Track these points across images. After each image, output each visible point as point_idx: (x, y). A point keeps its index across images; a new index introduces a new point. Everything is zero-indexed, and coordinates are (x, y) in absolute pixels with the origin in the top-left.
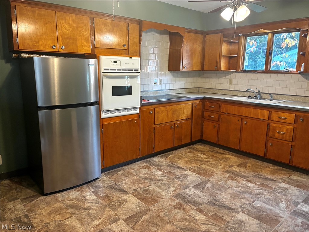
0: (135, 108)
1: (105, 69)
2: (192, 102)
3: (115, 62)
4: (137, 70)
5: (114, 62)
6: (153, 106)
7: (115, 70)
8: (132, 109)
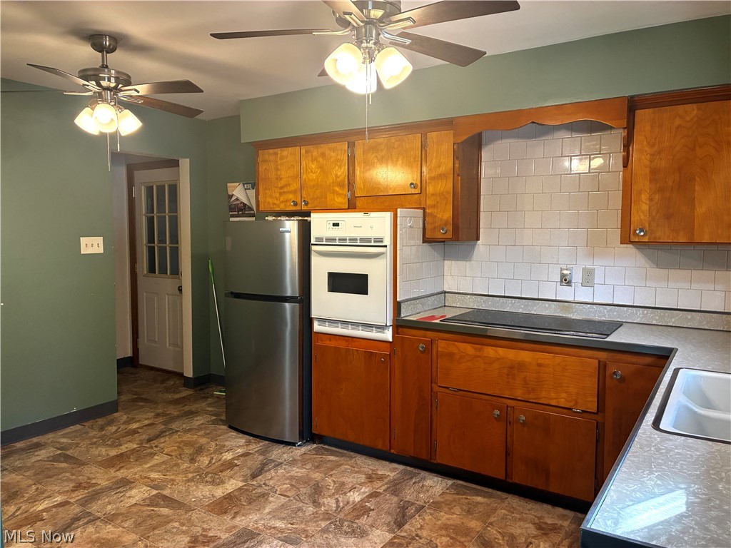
0: (381, 328)
1: (318, 239)
2: (603, 355)
3: (336, 225)
4: (381, 240)
5: (334, 225)
6: (429, 334)
7: (334, 239)
8: (372, 327)
